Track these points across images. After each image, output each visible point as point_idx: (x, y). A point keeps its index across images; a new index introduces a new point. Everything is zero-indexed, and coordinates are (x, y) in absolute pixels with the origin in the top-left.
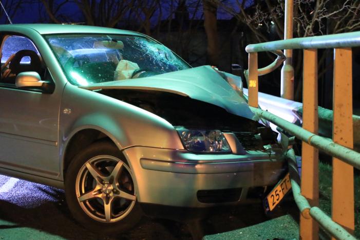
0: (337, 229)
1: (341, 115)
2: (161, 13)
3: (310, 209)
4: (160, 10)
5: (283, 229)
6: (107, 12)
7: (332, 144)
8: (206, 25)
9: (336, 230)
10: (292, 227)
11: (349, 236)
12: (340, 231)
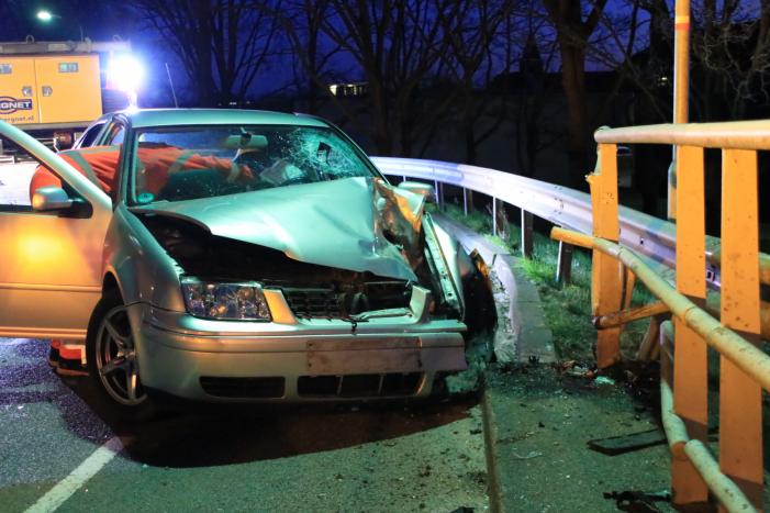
0: (727, 491)
1: (736, 274)
2: (490, 64)
3: (685, 443)
4: (490, 60)
5: (647, 470)
6: (402, 63)
7: (718, 329)
8: (567, 83)
9: (724, 493)
10: (664, 466)
11: (745, 507)
12: (731, 495)
